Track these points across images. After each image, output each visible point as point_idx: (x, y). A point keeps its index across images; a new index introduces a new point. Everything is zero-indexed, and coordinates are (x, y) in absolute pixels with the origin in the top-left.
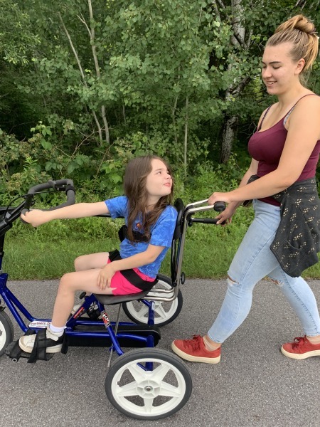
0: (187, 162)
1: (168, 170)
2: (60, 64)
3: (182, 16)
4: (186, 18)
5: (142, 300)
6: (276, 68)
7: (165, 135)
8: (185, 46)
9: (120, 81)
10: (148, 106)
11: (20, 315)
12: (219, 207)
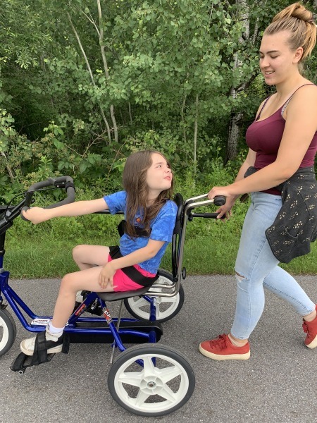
0: (197, 159)
1: (168, 164)
2: (71, 64)
3: (193, 14)
4: (198, 16)
5: (144, 296)
6: (273, 58)
7: (175, 133)
8: (197, 43)
9: (130, 80)
10: (158, 104)
11: (22, 313)
12: (219, 201)
